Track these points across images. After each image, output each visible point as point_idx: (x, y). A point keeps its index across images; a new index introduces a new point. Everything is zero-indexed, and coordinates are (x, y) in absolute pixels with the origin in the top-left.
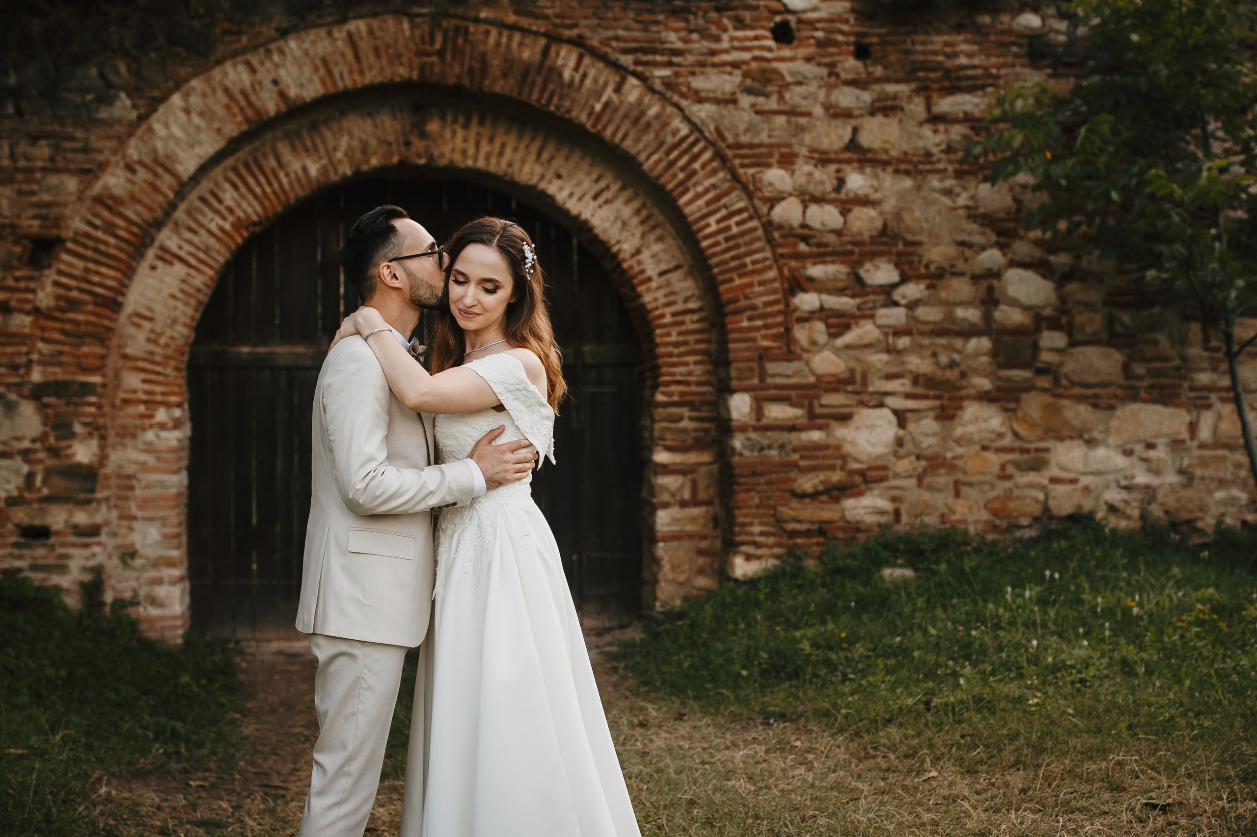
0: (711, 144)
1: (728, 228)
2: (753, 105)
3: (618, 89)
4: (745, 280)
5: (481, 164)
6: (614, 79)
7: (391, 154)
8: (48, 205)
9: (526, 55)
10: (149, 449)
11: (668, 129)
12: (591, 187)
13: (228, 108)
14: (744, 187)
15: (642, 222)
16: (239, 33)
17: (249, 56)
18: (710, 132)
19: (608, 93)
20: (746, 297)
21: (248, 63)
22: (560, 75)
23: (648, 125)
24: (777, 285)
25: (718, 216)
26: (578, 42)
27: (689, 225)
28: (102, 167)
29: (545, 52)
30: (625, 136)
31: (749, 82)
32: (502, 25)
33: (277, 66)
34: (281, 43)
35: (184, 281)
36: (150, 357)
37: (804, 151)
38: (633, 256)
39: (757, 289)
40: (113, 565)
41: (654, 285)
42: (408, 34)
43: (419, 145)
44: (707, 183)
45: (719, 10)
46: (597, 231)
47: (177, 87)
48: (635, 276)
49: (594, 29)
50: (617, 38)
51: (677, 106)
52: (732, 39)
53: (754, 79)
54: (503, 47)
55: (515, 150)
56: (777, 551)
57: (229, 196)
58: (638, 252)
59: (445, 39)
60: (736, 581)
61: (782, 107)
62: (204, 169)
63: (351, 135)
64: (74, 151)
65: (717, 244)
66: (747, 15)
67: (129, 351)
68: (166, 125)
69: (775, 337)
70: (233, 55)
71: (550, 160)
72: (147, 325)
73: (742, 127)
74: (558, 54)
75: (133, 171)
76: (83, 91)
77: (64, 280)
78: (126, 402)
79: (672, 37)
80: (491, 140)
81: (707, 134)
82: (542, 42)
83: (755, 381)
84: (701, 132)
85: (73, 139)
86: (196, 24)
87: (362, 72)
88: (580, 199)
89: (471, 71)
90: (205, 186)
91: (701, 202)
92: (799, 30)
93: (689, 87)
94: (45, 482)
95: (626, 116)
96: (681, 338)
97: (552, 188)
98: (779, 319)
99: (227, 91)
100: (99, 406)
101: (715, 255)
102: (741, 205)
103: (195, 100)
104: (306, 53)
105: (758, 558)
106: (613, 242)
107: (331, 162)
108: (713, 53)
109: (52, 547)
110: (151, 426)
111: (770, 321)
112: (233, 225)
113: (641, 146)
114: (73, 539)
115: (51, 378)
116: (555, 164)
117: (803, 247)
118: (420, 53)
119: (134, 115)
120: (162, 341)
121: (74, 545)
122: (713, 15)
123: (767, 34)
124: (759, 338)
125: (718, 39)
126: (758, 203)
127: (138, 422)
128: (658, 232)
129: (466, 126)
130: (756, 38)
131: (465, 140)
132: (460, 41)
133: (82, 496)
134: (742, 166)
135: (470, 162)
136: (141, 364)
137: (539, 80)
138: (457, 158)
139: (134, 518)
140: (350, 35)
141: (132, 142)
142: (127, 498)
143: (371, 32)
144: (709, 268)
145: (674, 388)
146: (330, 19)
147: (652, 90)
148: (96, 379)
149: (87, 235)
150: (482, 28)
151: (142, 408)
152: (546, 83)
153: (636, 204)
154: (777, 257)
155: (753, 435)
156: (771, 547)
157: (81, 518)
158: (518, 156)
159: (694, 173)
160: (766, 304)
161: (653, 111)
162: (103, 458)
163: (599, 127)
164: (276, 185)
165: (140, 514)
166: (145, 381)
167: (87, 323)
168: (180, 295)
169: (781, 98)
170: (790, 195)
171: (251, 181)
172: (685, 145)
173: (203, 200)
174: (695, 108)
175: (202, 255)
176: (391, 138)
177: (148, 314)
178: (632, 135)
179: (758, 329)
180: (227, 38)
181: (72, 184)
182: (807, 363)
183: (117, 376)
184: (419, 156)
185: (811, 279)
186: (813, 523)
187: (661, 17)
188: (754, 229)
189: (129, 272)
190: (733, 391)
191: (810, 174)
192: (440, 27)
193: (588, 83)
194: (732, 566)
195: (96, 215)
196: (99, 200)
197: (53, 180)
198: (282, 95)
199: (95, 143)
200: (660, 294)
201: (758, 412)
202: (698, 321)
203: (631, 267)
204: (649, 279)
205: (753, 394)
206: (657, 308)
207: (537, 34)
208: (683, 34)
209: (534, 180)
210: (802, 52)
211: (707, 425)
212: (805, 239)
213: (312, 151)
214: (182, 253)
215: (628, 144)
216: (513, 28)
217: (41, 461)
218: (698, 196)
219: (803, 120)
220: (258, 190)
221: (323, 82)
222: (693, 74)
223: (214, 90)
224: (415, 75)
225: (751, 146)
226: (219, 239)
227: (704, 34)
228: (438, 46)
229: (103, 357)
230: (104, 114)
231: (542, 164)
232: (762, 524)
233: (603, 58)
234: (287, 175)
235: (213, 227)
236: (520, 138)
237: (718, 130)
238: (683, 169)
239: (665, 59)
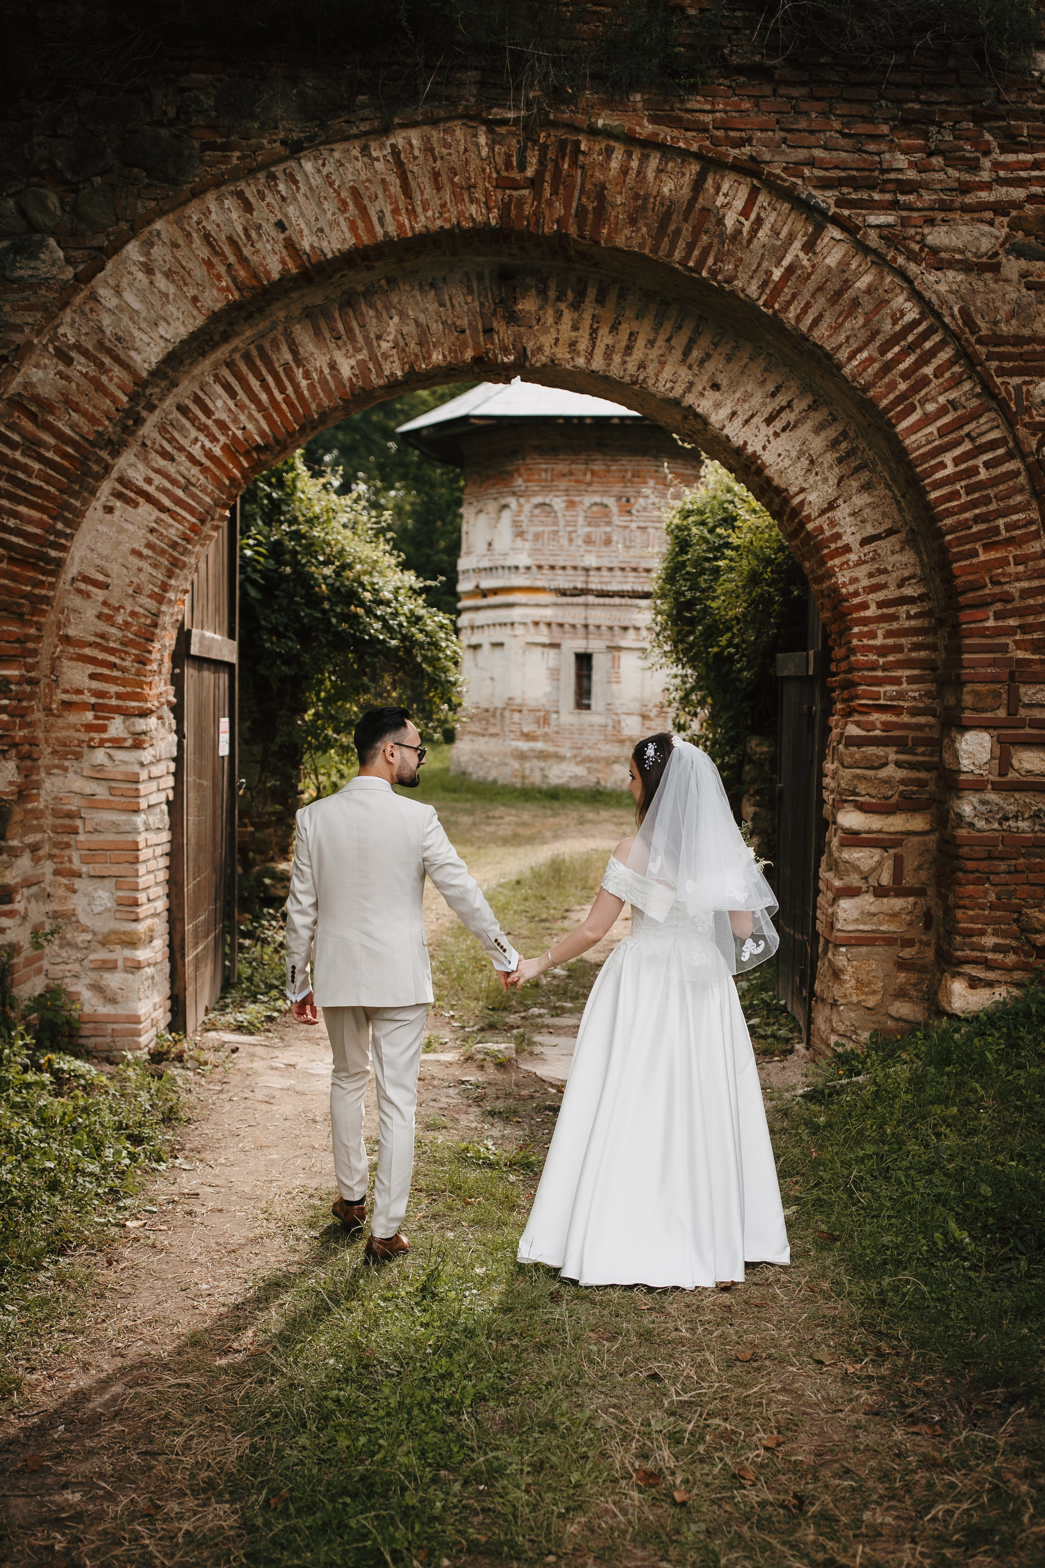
0: (952, 336)
1: (975, 471)
2: (1024, 275)
3: (809, 247)
4: (993, 555)
5: (597, 364)
6: (803, 229)
7: (464, 346)
9: (668, 189)
10: (99, 775)
11: (887, 310)
12: (764, 404)
13: (209, 264)
14: (1002, 407)
15: (840, 461)
16: (227, 147)
17: (242, 185)
18: (953, 316)
19: (795, 252)
20: (996, 582)
21: (240, 195)
22: (720, 222)
23: (855, 303)
25: (958, 452)
26: (750, 169)
27: (910, 465)
28: (21, 353)
29: (698, 185)
30: (817, 321)
31: (1019, 237)
32: (630, 140)
33: (284, 199)
34: (291, 165)
35: (152, 531)
36: (101, 642)
38: (823, 512)
39: (1012, 569)
41: (853, 557)
42: (484, 152)
43: (504, 333)
44: (942, 400)
45: (978, 118)
46: (769, 472)
47: (133, 233)
48: (824, 544)
49: (775, 147)
50: (812, 163)
51: (901, 273)
52: (999, 166)
53: (1027, 234)
54: (632, 174)
55: (651, 343)
56: (1018, 975)
57: (220, 404)
58: (831, 506)
59: (542, 163)
60: (952, 1016)
63: (402, 314)
65: (955, 495)
66: (1024, 130)
67: (71, 632)
68: (118, 291)
69: (1035, 647)
70: (218, 183)
71: (702, 362)
72: (99, 594)
73: (1004, 310)
74: (718, 189)
75: (69, 361)
78: (67, 705)
79: (901, 161)
80: (615, 327)
81: (947, 320)
82: (695, 168)
83: (1002, 713)
84: (939, 317)
86: (163, 132)
87: (413, 212)
89: (581, 212)
90: (186, 389)
91: (932, 429)
93: (922, 242)
95: (820, 289)
96: (890, 641)
97: (704, 406)
99: (207, 237)
100: (17, 713)
101: (949, 513)
102: (995, 435)
103: (159, 253)
104: (329, 180)
105: (990, 984)
106: (793, 489)
107: (373, 357)
108: (965, 188)
110: (102, 744)
111: (1031, 619)
112: (225, 448)
113: (841, 338)
116: (710, 366)
118: (503, 184)
119: (69, 273)
120: (120, 618)
122: (969, 126)
124: (1012, 646)
126: (1022, 431)
127: (85, 737)
128: (865, 476)
129: (577, 305)
130: (1037, 165)
131: (575, 328)
132: (566, 166)
134: (1001, 372)
135: (581, 361)
136: (88, 651)
137: (686, 232)
139: (76, 875)
140: (396, 152)
141: (67, 316)
142: (68, 845)
143: (428, 149)
144: (940, 534)
145: (875, 717)
146: (365, 127)
147: (863, 248)
148: (12, 673)
150: (600, 145)
151: (90, 716)
152: (696, 233)
153: (831, 433)
155: (992, 797)
156: (1009, 970)
158: (654, 353)
159: (925, 381)
160: (1026, 593)
161: (863, 282)
162: (25, 787)
163: (778, 306)
164: (290, 390)
165: (84, 869)
166: (96, 677)
168: (146, 552)
171: (255, 384)
172: (911, 338)
173: (183, 410)
174: (931, 277)
175: (180, 493)
176: (465, 322)
177: (101, 578)
178: (827, 320)
179: (1010, 631)
180: (208, 155)
183: (54, 668)
184: (505, 351)
187: (885, 129)
188: (1016, 474)
189: (69, 516)
190: (965, 728)
192: (535, 142)
193: (763, 234)
194: (949, 993)
196: (16, 404)
198: (292, 248)
199: (10, 316)
200: (861, 572)
201: (1004, 761)
202: (917, 616)
203: (820, 529)
204: (847, 549)
205: (995, 733)
206: (856, 594)
207: (685, 154)
208: (919, 157)
209: (678, 391)
211: (923, 775)
213: (345, 339)
214: (151, 489)
215: (822, 335)
216: (649, 144)
218: (928, 419)
220: (264, 397)
221: (353, 226)
222: (931, 222)
223: (188, 237)
224: (494, 220)
225: (1018, 340)
226: (205, 470)
227: (952, 158)
228: (530, 172)
229: (28, 640)
230: (23, 270)
231: (690, 367)
232: (995, 933)
233: (787, 195)
234: (307, 375)
235: (196, 451)
236: (658, 326)
237: (965, 312)
238: (905, 375)
239: (888, 197)
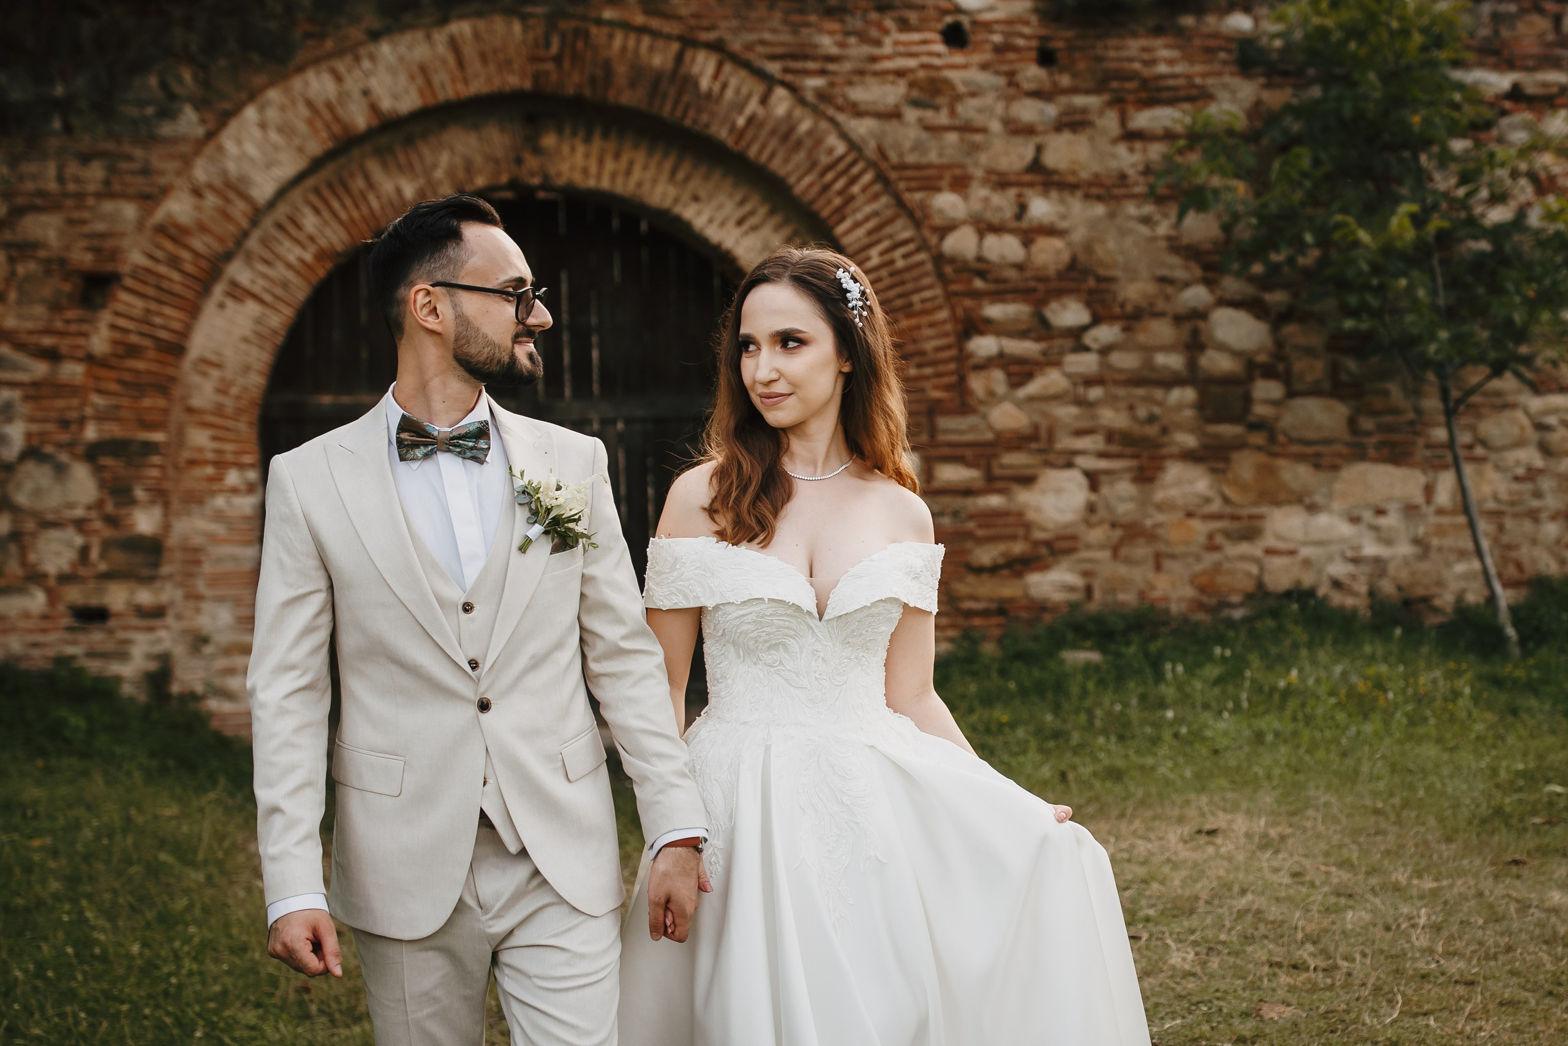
0: (871, 164)
1: (892, 262)
2: (920, 120)
3: (764, 100)
4: (913, 322)
5: (605, 184)
6: (759, 89)
7: (500, 173)
8: (102, 236)
9: (657, 61)
10: (219, 517)
11: (823, 147)
12: (735, 211)
13: (310, 123)
14: (911, 214)
16: (323, 36)
17: (335, 63)
18: (871, 151)
19: (753, 106)
20: (914, 341)
21: (334, 71)
22: (696, 85)
23: (799, 144)
24: (949, 327)
25: (880, 247)
26: (717, 47)
28: (165, 191)
29: (679, 58)
30: (772, 155)
31: (915, 93)
32: (627, 26)
33: (367, 74)
34: (372, 48)
35: (258, 322)
36: (219, 410)
37: (979, 173)
39: (928, 332)
40: (179, 651)
42: (519, 37)
43: (532, 162)
44: (867, 210)
45: (882, 9)
47: (251, 98)
49: (735, 31)
50: (763, 42)
51: (832, 120)
52: (896, 43)
53: (921, 89)
54: (630, 52)
55: (645, 168)
57: (310, 222)
59: (563, 43)
61: (957, 122)
62: (282, 192)
63: (453, 151)
64: (133, 173)
66: (913, 17)
67: (194, 403)
68: (239, 142)
69: (947, 388)
70: (316, 61)
71: (685, 181)
72: (215, 373)
73: (907, 144)
74: (693, 60)
75: (200, 196)
76: (141, 104)
77: (122, 322)
78: (192, 463)
79: (826, 41)
80: (617, 156)
81: (867, 153)
82: (675, 47)
83: (926, 438)
84: (860, 151)
85: (129, 158)
86: (273, 25)
87: (466, 81)
88: (722, 224)
89: (593, 81)
90: (281, 211)
91: (861, 232)
92: (974, 33)
93: (846, 99)
94: (103, 555)
95: (773, 132)
97: (688, 213)
98: (952, 366)
99: (309, 102)
100: (162, 467)
102: (906, 234)
103: (272, 114)
104: (401, 59)
107: (429, 182)
108: (874, 59)
109: (111, 632)
110: (221, 491)
111: (942, 368)
112: (314, 256)
113: (790, 167)
114: (135, 621)
115: (107, 436)
116: (692, 184)
117: (978, 284)
118: (534, 59)
119: (200, 131)
120: (234, 391)
121: (137, 629)
122: (874, 16)
123: (935, 36)
124: (929, 388)
125: (878, 43)
126: (926, 233)
127: (206, 486)
129: (588, 140)
130: (925, 42)
131: (587, 157)
132: (580, 45)
133: (146, 572)
134: (909, 190)
135: (592, 183)
136: (210, 419)
137: (672, 92)
138: (578, 179)
139: (199, 598)
140: (452, 39)
141: (200, 162)
142: (193, 575)
143: (477, 35)
146: (428, 19)
147: (802, 101)
148: (158, 437)
149: (148, 270)
150: (605, 30)
151: (210, 471)
152: (680, 93)
154: (949, 296)
157: (145, 597)
158: (648, 176)
159: (852, 198)
160: (938, 349)
161: (805, 126)
162: (167, 527)
163: (743, 143)
164: (364, 208)
165: (208, 594)
166: (215, 438)
167: (149, 372)
168: (253, 338)
169: (953, 113)
170: (964, 222)
171: (336, 205)
172: (842, 166)
173: (280, 227)
174: (854, 123)
175: (279, 291)
176: (500, 154)
177: (216, 360)
178: (780, 155)
179: (927, 378)
180: (309, 43)
181: (129, 211)
182: (984, 417)
183: (181, 434)
184: (533, 175)
185: (988, 321)
186: (991, 600)
187: (813, 18)
188: (921, 264)
189: (194, 311)
191: (986, 200)
192: (557, 29)
193: (729, 94)
195: (159, 247)
196: (161, 230)
197: (108, 206)
198: (374, 108)
199: (156, 163)
201: (931, 474)
205: (923, 453)
207: (669, 37)
208: (839, 38)
209: (667, 204)
210: (977, 58)
212: (982, 274)
213: (408, 169)
214: (256, 289)
215: (776, 166)
216: (642, 30)
217: (96, 532)
218: (857, 225)
219: (978, 138)
220: (343, 215)
221: (421, 92)
222: (850, 83)
223: (294, 103)
224: (528, 85)
225: (918, 167)
226: (298, 273)
227: (864, 38)
228: (555, 49)
229: (165, 411)
230: (167, 129)
231: (676, 186)
233: (746, 65)
234: (378, 197)
235: (292, 258)
236: (651, 153)
237: (880, 149)
238: (840, 193)
239: (818, 66)
